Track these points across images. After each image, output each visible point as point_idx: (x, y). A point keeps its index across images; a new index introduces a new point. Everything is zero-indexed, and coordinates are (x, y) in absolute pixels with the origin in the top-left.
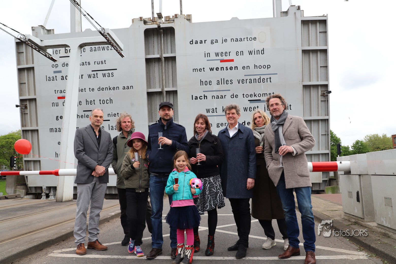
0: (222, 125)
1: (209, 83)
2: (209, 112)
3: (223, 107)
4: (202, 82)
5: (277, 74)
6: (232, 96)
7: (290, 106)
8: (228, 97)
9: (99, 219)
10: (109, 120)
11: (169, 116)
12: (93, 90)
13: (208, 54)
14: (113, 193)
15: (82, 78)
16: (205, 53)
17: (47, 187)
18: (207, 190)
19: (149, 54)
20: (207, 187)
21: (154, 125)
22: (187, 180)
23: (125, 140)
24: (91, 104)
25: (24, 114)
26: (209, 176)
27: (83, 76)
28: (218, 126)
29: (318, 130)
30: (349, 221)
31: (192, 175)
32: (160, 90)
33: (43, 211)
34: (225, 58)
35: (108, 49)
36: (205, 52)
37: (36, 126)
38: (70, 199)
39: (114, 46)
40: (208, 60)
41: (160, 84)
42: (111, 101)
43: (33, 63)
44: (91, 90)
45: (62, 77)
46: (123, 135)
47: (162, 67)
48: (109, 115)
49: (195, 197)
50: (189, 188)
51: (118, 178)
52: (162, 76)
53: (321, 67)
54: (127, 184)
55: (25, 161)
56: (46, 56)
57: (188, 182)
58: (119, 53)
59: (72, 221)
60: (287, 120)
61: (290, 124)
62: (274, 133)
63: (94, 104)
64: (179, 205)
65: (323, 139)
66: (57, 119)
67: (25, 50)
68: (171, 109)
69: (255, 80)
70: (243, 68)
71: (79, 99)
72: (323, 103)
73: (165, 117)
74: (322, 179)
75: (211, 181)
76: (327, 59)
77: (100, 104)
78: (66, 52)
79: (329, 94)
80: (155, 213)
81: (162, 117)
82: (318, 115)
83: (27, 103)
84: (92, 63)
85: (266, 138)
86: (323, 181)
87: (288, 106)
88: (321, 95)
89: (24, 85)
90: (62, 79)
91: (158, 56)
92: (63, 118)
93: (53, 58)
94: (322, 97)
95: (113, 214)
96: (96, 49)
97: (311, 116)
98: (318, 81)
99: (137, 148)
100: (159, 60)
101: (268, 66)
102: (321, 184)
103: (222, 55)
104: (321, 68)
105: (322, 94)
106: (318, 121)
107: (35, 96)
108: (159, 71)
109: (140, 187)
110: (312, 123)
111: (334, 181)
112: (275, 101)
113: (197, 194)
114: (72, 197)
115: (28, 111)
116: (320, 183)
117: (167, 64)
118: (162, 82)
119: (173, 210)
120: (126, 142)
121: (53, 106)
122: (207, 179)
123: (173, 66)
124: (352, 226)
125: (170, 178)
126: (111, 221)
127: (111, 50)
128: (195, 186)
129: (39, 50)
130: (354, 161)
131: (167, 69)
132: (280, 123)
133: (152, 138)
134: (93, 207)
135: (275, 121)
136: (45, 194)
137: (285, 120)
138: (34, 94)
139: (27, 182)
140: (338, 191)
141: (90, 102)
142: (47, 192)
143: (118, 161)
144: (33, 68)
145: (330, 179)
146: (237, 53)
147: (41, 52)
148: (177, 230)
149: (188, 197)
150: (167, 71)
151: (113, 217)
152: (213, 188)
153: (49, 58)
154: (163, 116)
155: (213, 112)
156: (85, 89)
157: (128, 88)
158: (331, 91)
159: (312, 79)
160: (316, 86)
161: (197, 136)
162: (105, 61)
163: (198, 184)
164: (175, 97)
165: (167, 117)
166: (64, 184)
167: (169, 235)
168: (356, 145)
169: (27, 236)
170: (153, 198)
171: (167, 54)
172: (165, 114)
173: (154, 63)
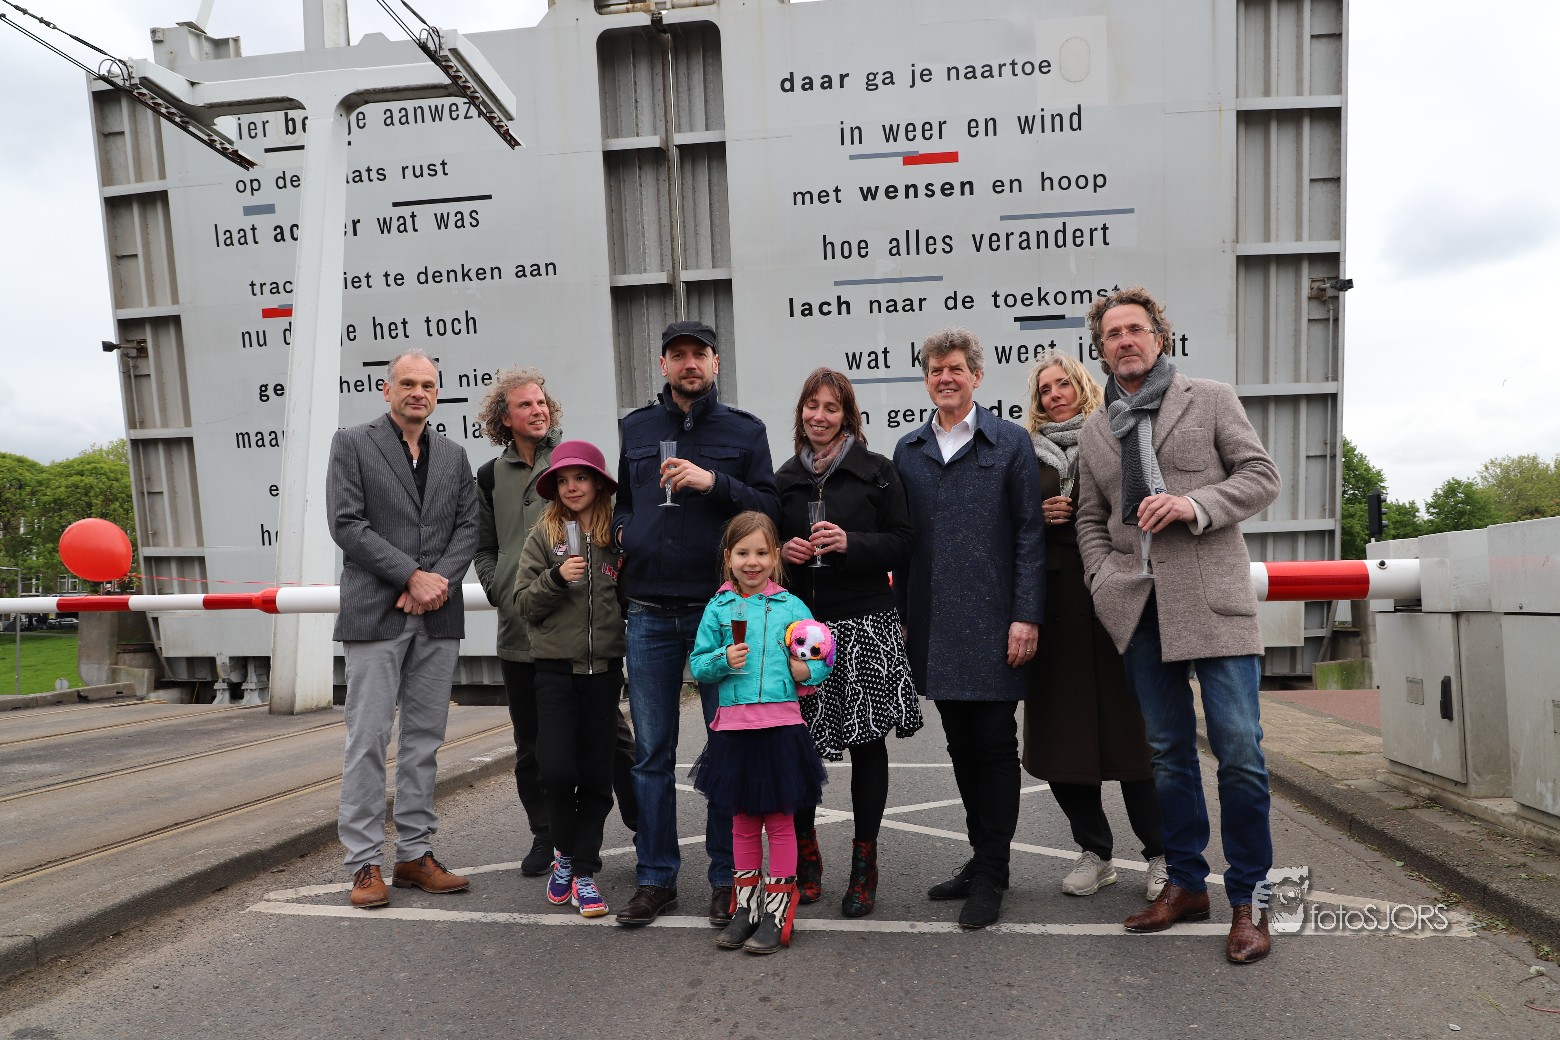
0: (908, 418)
1: (860, 248)
2: (858, 367)
3: (913, 344)
4: (832, 244)
5: (1131, 211)
6: (951, 303)
7: (1184, 339)
8: (935, 304)
9: (434, 776)
10: (466, 400)
11: (701, 378)
12: (399, 279)
13: (856, 132)
14: (486, 681)
15: (355, 234)
16: (842, 130)
17: (231, 659)
18: (851, 665)
19: (617, 135)
20: (850, 654)
21: (639, 414)
22: (777, 629)
23: (523, 473)
24: (394, 334)
25: (136, 376)
26: (858, 614)
27: (358, 225)
28: (893, 422)
29: (1294, 438)
30: (1408, 793)
31: (793, 609)
32: (662, 278)
33: (220, 746)
34: (921, 146)
35: (454, 115)
36: (842, 123)
37: (183, 424)
38: (323, 703)
39: (477, 102)
40: (852, 157)
41: (662, 255)
42: (471, 322)
43: (162, 176)
44: (391, 280)
45: (275, 230)
46: (517, 452)
47: (670, 185)
48: (464, 380)
49: (804, 694)
50: (782, 658)
51: (502, 623)
52: (671, 222)
53: (1312, 180)
54: (539, 645)
55: (148, 559)
56: (211, 144)
57: (778, 634)
58: (498, 128)
59: (332, 785)
60: (1170, 394)
61: (1186, 412)
62: (1118, 447)
63: (407, 337)
64: (747, 722)
65: (1310, 476)
66: (261, 396)
67: (130, 123)
68: (709, 351)
69: (1043, 236)
70: (994, 186)
71: (344, 316)
72: (1318, 329)
73: (684, 382)
74: (1303, 634)
75: (865, 631)
76: (1339, 150)
77: (430, 335)
78: (291, 130)
79: (1341, 293)
80: (647, 755)
81: (672, 382)
82: (1297, 379)
83: (145, 334)
84: (394, 173)
85: (1086, 465)
86: (1306, 639)
87: (1174, 340)
88: (1310, 298)
89: (130, 263)
90: (279, 237)
91: (652, 141)
92: (287, 391)
93: (240, 152)
94: (1315, 303)
95: (488, 759)
96: (406, 116)
97: (1266, 380)
98: (1299, 238)
99: (576, 502)
100: (655, 157)
101: (1095, 177)
102: (1299, 653)
103: (911, 135)
104: (1316, 185)
105: (1314, 292)
106: (1294, 401)
107: (176, 307)
108: (659, 201)
109: (589, 657)
110: (1272, 408)
111: (1351, 640)
112: (1127, 315)
113: (815, 680)
114: (328, 695)
115: (148, 365)
116: (1293, 650)
117: (689, 176)
118: (672, 249)
119: (718, 741)
120: (530, 481)
121: (244, 346)
122: (850, 622)
123: (715, 180)
124: (1416, 812)
125: (707, 619)
126: (477, 784)
127: (466, 117)
128: (805, 650)
129: (188, 123)
130: (1437, 559)
131: (689, 193)
132: (1145, 407)
133: (636, 464)
134: (407, 732)
135: (1121, 395)
136: (225, 686)
137: (1162, 394)
138: (169, 302)
139: (159, 639)
140: (1367, 681)
141: (390, 330)
142: (235, 678)
143: (500, 556)
144: (162, 197)
145: (1334, 632)
146: (970, 128)
147: (191, 128)
148: (736, 820)
149: (782, 694)
150: (691, 204)
151: (486, 772)
152: (875, 657)
153: (224, 152)
154: (677, 378)
155: (874, 364)
156: (368, 277)
157: (536, 271)
158: (1350, 281)
159: (1277, 230)
160: (1292, 261)
161: (808, 456)
162: (443, 164)
163: (820, 644)
164: (721, 306)
165: (692, 383)
166: (296, 646)
167: (703, 838)
168: (1447, 497)
169: (166, 838)
170: (640, 695)
171: (691, 131)
172: (684, 372)
173: (640, 168)
